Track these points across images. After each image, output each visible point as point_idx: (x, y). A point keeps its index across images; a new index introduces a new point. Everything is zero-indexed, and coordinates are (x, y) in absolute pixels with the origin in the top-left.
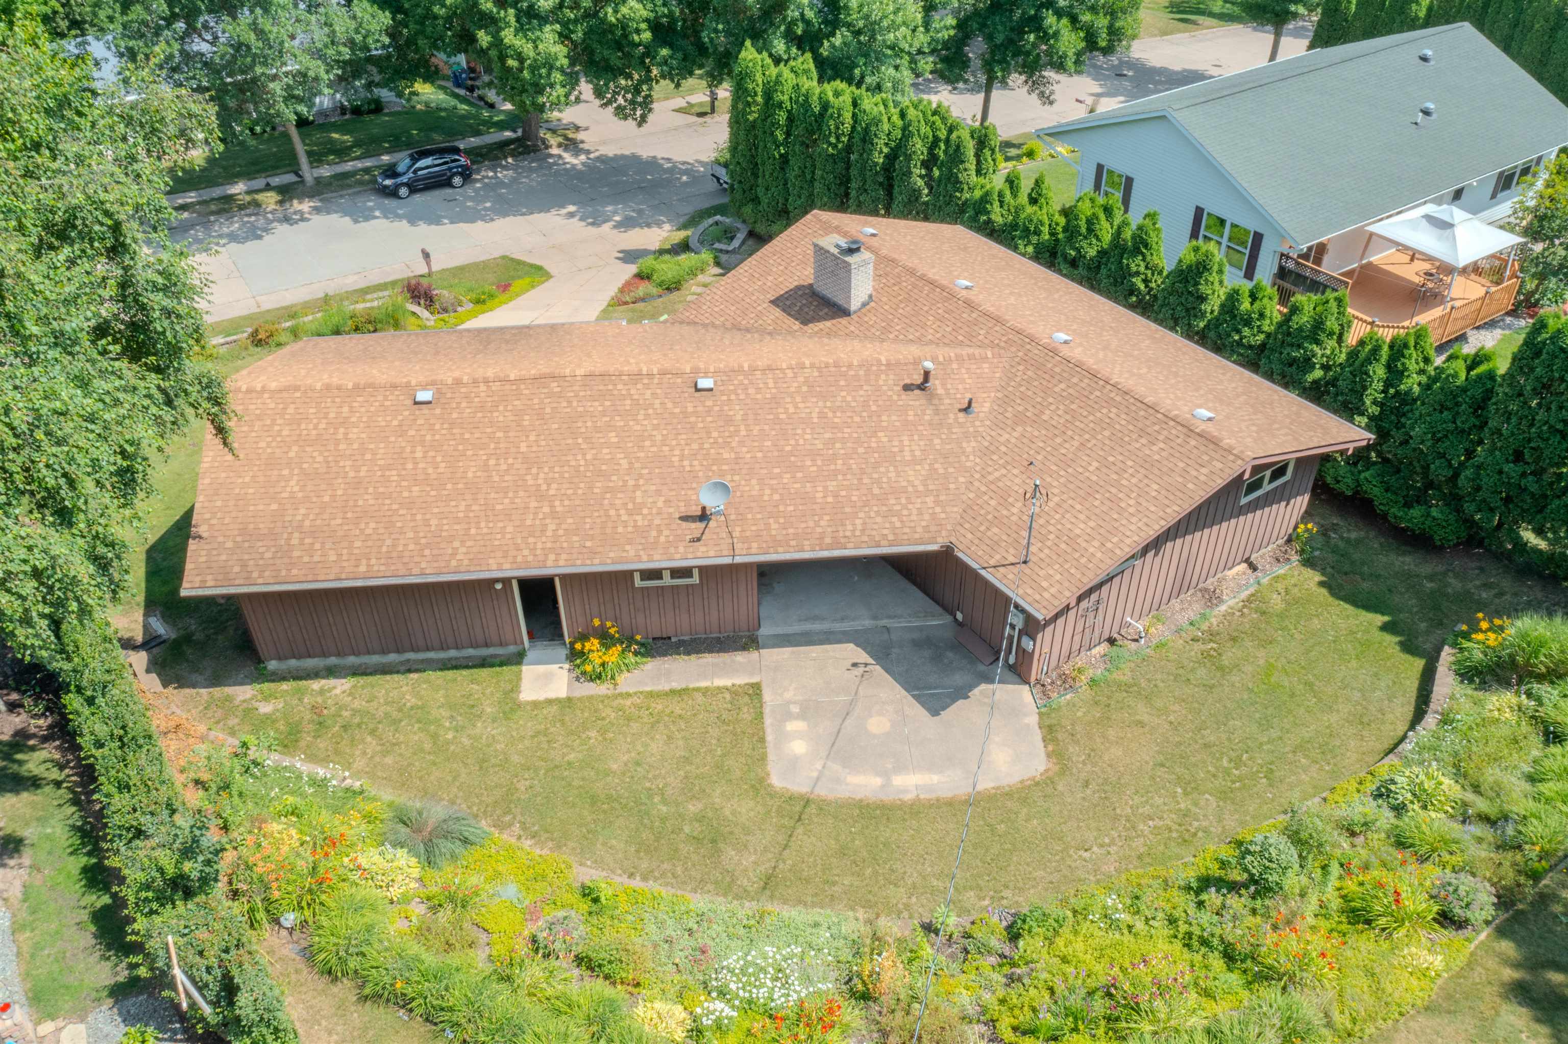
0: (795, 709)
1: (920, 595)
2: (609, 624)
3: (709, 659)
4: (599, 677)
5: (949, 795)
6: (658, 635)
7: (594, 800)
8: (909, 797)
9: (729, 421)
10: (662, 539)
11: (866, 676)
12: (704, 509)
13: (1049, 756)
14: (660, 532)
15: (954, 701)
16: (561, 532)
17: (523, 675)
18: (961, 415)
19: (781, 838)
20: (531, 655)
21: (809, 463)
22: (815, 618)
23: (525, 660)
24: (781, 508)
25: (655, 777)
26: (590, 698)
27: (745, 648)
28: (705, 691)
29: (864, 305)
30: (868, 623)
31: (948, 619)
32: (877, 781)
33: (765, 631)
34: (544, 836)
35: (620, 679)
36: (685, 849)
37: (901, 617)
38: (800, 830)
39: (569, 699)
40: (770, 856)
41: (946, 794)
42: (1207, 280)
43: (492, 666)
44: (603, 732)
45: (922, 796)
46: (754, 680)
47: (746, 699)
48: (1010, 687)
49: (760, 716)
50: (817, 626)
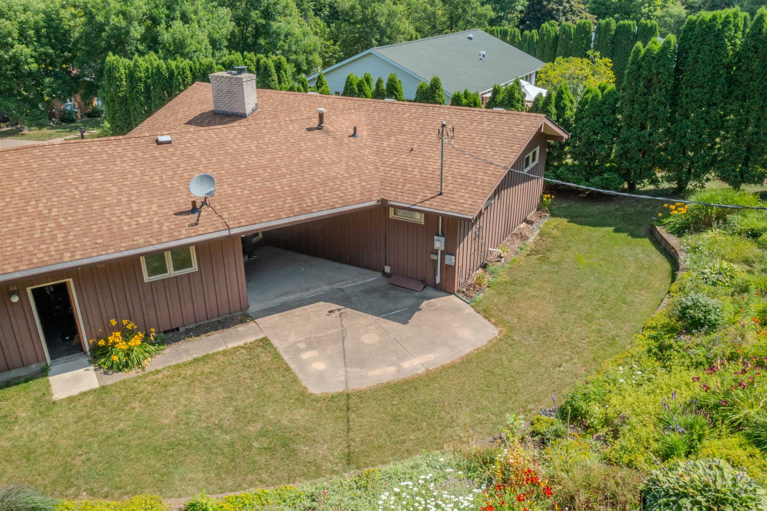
0: (302, 346)
1: (352, 267)
2: (125, 322)
3: (215, 335)
4: (127, 365)
5: (449, 362)
6: (168, 328)
7: (157, 450)
8: (422, 371)
9: (192, 157)
10: (165, 228)
11: (343, 316)
12: (194, 203)
13: (495, 324)
14: (161, 225)
15: (412, 314)
16: (71, 237)
17: (51, 383)
18: (351, 138)
19: (341, 426)
20: (53, 369)
21: (261, 172)
22: (287, 293)
23: (49, 373)
24: (253, 197)
25: (208, 418)
26: (124, 382)
27: (242, 322)
28: (224, 353)
29: (254, 110)
30: (326, 288)
31: (379, 275)
32: (392, 369)
33: (253, 308)
34: (117, 493)
35: (145, 363)
36: (262, 460)
37: (347, 280)
38: (353, 416)
39: (103, 388)
40: (339, 440)
41: (446, 361)
42: (438, 94)
43: (17, 384)
44: (146, 401)
45: (430, 368)
46: (261, 336)
47: (260, 349)
48: (443, 298)
49: (277, 356)
50: (291, 298)
